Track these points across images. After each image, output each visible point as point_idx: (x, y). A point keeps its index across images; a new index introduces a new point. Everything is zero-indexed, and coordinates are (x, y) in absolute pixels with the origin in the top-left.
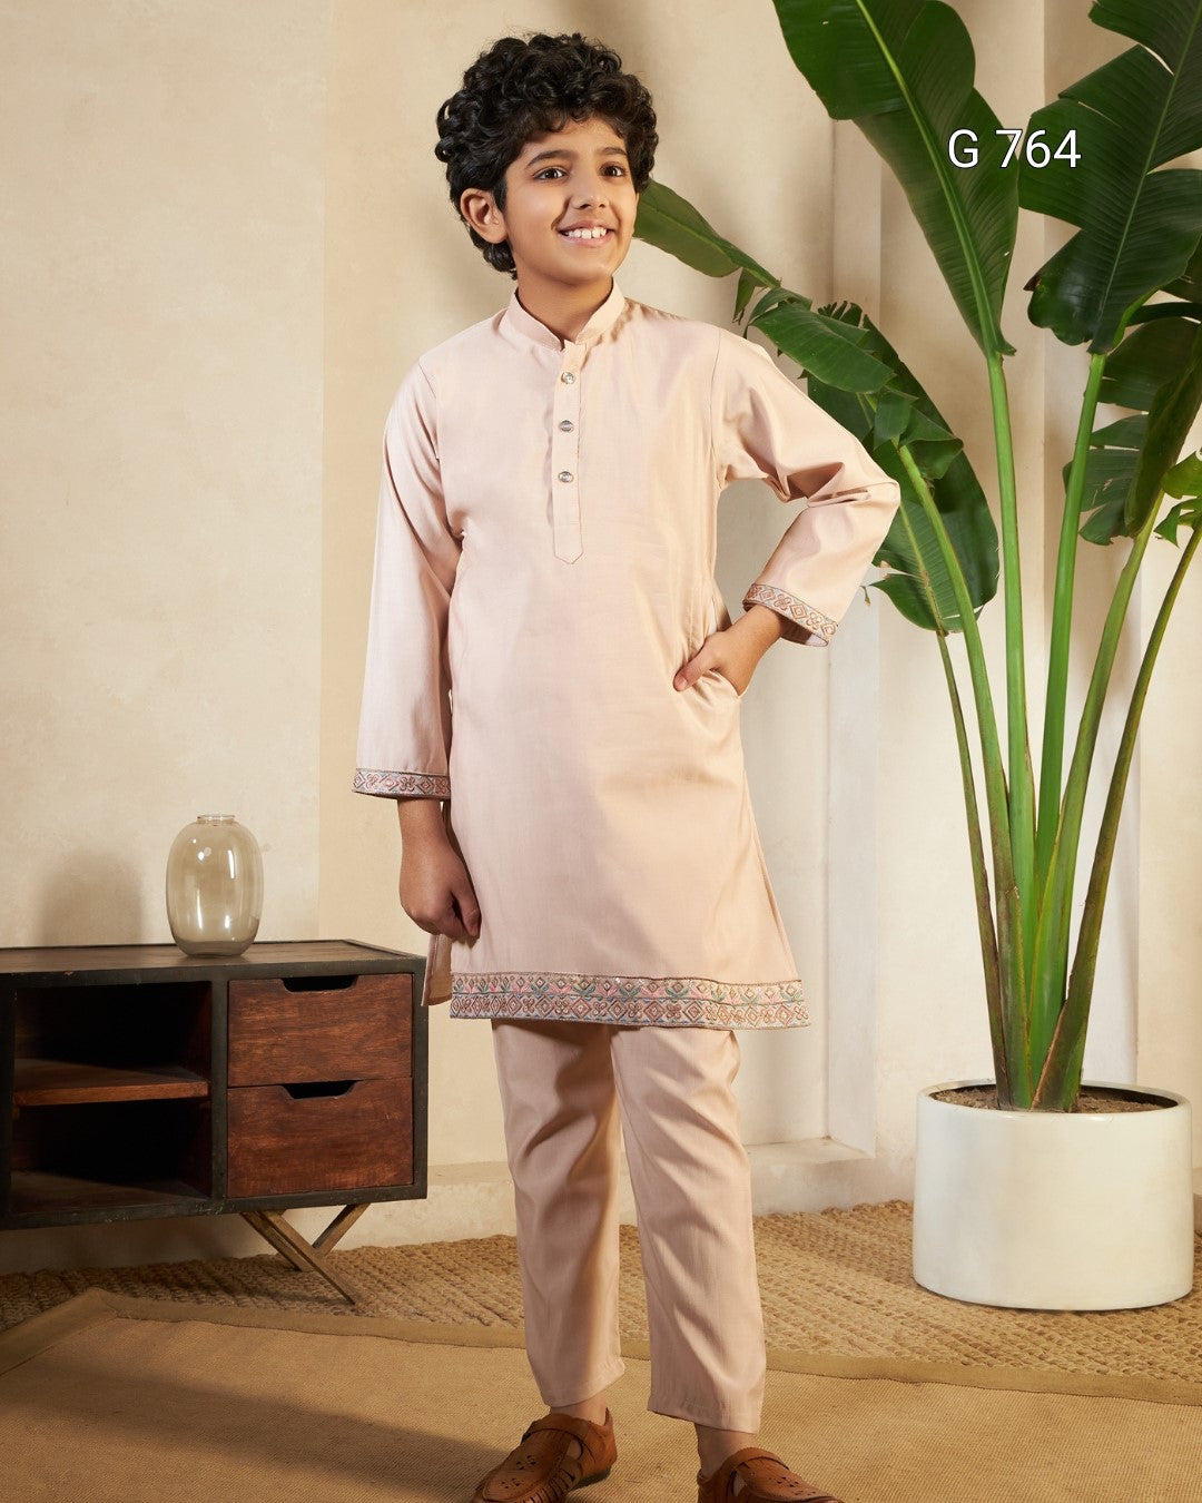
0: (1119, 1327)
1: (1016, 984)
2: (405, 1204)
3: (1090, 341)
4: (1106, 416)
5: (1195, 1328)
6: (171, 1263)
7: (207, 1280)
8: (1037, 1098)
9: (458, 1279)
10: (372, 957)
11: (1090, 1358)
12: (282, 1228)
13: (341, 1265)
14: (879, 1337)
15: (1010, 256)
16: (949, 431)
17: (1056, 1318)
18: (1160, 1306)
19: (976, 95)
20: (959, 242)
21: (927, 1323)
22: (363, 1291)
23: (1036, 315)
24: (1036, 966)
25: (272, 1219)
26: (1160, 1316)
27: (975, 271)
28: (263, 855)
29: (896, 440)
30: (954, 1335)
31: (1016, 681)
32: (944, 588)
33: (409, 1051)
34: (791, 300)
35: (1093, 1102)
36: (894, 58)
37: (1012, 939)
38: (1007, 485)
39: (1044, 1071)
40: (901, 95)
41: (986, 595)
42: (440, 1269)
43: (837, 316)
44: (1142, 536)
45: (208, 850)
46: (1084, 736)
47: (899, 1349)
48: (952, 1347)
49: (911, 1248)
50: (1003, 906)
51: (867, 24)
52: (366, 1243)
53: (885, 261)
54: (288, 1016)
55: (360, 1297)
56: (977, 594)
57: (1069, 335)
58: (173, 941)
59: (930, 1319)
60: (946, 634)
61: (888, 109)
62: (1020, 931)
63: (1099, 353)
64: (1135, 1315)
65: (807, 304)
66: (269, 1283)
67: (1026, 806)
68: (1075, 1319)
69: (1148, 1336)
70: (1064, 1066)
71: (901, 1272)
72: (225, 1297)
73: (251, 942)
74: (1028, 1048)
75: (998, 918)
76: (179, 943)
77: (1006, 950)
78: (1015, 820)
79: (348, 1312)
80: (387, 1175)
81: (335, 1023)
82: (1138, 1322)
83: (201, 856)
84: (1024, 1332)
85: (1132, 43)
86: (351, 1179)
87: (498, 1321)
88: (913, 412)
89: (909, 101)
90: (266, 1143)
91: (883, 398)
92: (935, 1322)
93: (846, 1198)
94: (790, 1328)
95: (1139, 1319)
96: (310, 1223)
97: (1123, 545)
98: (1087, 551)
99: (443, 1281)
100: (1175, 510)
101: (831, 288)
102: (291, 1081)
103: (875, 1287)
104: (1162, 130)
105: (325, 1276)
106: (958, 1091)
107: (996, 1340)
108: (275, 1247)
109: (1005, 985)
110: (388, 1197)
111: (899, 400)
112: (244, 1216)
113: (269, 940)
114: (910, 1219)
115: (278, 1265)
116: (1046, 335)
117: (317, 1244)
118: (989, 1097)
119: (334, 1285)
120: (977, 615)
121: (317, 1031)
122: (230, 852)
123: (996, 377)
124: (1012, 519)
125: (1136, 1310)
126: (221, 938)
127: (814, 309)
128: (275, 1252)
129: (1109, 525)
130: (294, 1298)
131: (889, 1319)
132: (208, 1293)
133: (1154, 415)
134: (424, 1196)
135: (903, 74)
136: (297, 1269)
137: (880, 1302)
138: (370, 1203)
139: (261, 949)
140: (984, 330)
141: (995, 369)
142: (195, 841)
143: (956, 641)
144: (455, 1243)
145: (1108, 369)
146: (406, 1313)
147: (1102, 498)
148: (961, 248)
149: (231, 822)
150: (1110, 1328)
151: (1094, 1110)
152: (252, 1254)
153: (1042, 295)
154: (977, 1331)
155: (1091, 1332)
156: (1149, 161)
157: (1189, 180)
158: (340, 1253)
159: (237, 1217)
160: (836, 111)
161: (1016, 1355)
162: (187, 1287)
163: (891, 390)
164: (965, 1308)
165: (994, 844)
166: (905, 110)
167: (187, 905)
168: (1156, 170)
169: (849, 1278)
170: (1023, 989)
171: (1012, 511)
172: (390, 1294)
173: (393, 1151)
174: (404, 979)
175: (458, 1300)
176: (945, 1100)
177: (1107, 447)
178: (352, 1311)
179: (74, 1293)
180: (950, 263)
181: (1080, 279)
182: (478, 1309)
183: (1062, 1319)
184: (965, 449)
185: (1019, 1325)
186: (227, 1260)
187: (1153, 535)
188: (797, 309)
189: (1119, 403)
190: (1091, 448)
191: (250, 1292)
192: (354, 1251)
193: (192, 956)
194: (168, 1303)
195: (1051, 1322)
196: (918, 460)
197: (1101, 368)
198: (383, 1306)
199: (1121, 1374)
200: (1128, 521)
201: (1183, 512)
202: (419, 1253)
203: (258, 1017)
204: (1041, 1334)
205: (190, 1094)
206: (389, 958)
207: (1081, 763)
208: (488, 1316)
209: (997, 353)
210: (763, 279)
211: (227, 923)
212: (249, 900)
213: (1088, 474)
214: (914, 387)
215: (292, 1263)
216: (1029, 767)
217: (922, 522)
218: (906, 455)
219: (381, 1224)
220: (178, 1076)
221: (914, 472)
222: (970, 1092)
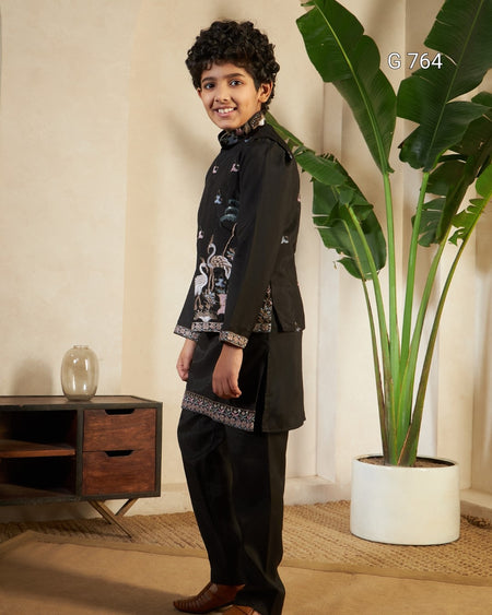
0: (431, 552)
1: (391, 417)
2: (153, 499)
3: (423, 168)
4: (428, 198)
6: (61, 520)
7: (74, 527)
8: (399, 461)
9: (173, 529)
10: (140, 402)
11: (420, 564)
12: (104, 508)
13: (127, 522)
14: (337, 555)
15: (393, 134)
16: (367, 201)
18: (447, 544)
19: (380, 72)
20: (373, 129)
21: (356, 549)
22: (136, 533)
23: (402, 158)
24: (399, 410)
25: (101, 504)
26: (447, 547)
27: (379, 141)
28: (99, 362)
29: (347, 205)
30: (367, 555)
31: (393, 299)
32: (366, 263)
33: (154, 439)
34: (308, 151)
35: (421, 463)
36: (349, 58)
37: (390, 400)
38: (390, 222)
39: (402, 451)
40: (351, 72)
41: (381, 266)
42: (165, 524)
43: (325, 158)
44: (443, 242)
45: (78, 359)
47: (345, 559)
48: (365, 559)
49: (349, 518)
50: (387, 387)
51: (339, 45)
52: (137, 514)
53: (344, 140)
54: (107, 424)
55: (133, 535)
56: (378, 266)
57: (415, 165)
58: (63, 395)
60: (365, 280)
61: (346, 78)
62: (393, 396)
63: (426, 173)
65: (314, 153)
66: (99, 529)
67: (396, 347)
70: (410, 449)
71: (345, 528)
72: (81, 534)
73: (94, 396)
74: (396, 442)
75: (385, 391)
76: (66, 395)
77: (388, 404)
78: (392, 353)
79: (128, 541)
80: (145, 487)
81: (125, 427)
83: (75, 361)
86: (130, 489)
87: (187, 545)
88: (354, 195)
89: (354, 75)
90: (97, 474)
91: (342, 188)
92: (359, 549)
93: (323, 499)
94: (302, 550)
95: (439, 549)
96: (115, 506)
97: (435, 247)
98: (421, 249)
99: (166, 529)
100: (456, 232)
102: (108, 450)
103: (335, 534)
104: (452, 87)
105: (120, 526)
106: (368, 458)
107: (383, 557)
108: (102, 515)
109: (387, 416)
110: (145, 496)
111: (348, 190)
112: (89, 503)
113: (101, 395)
114: (349, 508)
115: (103, 522)
116: (407, 164)
117: (117, 514)
118: (380, 461)
119: (123, 530)
120: (378, 273)
121: (118, 430)
122: (86, 360)
123: (386, 181)
124: (392, 237)
125: (438, 545)
126: (82, 394)
127: (316, 155)
129: (429, 240)
130: (108, 535)
131: (341, 547)
132: (75, 533)
133: (448, 197)
134: (159, 496)
135: (352, 64)
136: (110, 524)
137: (337, 540)
138: (136, 498)
139: (98, 398)
140: (382, 163)
141: (386, 178)
142: (72, 355)
143: (370, 284)
144: (172, 514)
145: (430, 179)
146: (151, 542)
147: (427, 229)
148: (373, 132)
149: (87, 348)
150: (427, 553)
151: (421, 466)
152: (93, 517)
153: (405, 150)
154: (376, 552)
156: (447, 98)
157: (463, 105)
158: (127, 517)
159: (87, 503)
160: (326, 79)
162: (67, 530)
163: (345, 186)
164: (371, 543)
165: (384, 362)
166: (352, 78)
167: (69, 381)
168: (449, 102)
169: (325, 531)
170: (394, 419)
171: (392, 234)
172: (146, 534)
173: (147, 478)
174: (153, 411)
175: (172, 537)
176: (363, 462)
177: (428, 210)
178: (130, 541)
179: (22, 532)
180: (369, 138)
181: (420, 143)
182: (180, 541)
183: (408, 548)
184: (374, 210)
186: (83, 519)
187: (447, 242)
188: (310, 154)
189: (434, 193)
190: (423, 210)
191: (91, 532)
192: (132, 517)
193: (71, 400)
194: (58, 536)
195: (405, 550)
196: (356, 213)
197: (427, 179)
198: (142, 539)
199: (433, 571)
200: (437, 237)
201: (459, 233)
202: (158, 518)
203: (96, 424)
204: (401, 554)
205: (68, 454)
206: (147, 402)
207: (418, 331)
208: (183, 543)
209: (387, 172)
210: (296, 142)
211: (85, 388)
212: (93, 378)
213: (421, 220)
214: (354, 186)
215: (108, 521)
216: (397, 331)
217: (357, 237)
218: (351, 211)
219: (143, 507)
220: (64, 447)
221: (354, 218)
222: (372, 459)
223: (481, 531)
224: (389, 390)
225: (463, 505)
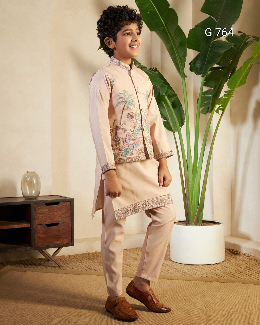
0: (210, 268)
1: (189, 201)
2: (70, 247)
3: (202, 74)
4: (205, 89)
5: (225, 267)
6: (24, 260)
7: (31, 263)
8: (194, 223)
9: (81, 262)
10: (62, 198)
11: (205, 274)
12: (46, 253)
13: (57, 259)
14: (164, 271)
15: (186, 58)
16: (175, 92)
17: (198, 266)
18: (218, 263)
19: (179, 27)
20: (176, 55)
21: (173, 268)
22: (62, 265)
23: (191, 69)
24: (193, 197)
25: (44, 251)
26: (218, 265)
27: (179, 60)
28: (40, 178)
29: (164, 94)
30: (179, 270)
31: (188, 141)
32: (174, 123)
33: (70, 217)
34: (143, 67)
35: (205, 223)
36: (162, 19)
37: (188, 192)
38: (186, 103)
39: (195, 218)
40: (164, 26)
41: (182, 124)
42: (77, 260)
43: (152, 70)
44: (212, 112)
45: (29, 178)
46: (202, 152)
47: (168, 273)
48: (178, 272)
49: (170, 253)
50: (187, 186)
51: (157, 12)
52: (62, 255)
53: (162, 59)
54: (46, 211)
55: (61, 266)
56: (180, 125)
57: (198, 73)
58: (23, 196)
59: (174, 267)
60: (175, 132)
61: (161, 29)
62: (190, 190)
63: (204, 77)
64: (213, 265)
65: (146, 68)
66: (43, 263)
67: (191, 165)
68: (202, 266)
69: (216, 269)
70: (199, 217)
71: (168, 258)
72: (34, 266)
73: (38, 196)
74: (192, 213)
75: (186, 188)
76: (24, 196)
77: (187, 194)
78: (189, 169)
79: (59, 269)
80: (66, 241)
81: (55, 212)
82: (214, 267)
83: (28, 179)
84: (192, 269)
85: (209, 16)
86: (59, 242)
87: (89, 270)
88: (167, 89)
89: (166, 28)
90: (42, 236)
91: (161, 86)
92: (175, 268)
96: (51, 251)
97: (209, 114)
98: (202, 115)
99: (78, 262)
100: (219, 107)
101: (151, 64)
102: (47, 223)
104: (215, 33)
105: (54, 261)
106: (178, 222)
107: (186, 271)
108: (44, 256)
109: (187, 201)
110: (67, 246)
111: (164, 87)
112: (38, 250)
113: (42, 195)
114: (170, 247)
115: (45, 260)
116: (193, 73)
117: (52, 256)
118: (185, 223)
119: (56, 263)
120: (181, 128)
121: (52, 213)
122: (34, 178)
123: (184, 82)
124: (187, 110)
126: (33, 196)
127: (148, 69)
128: (44, 257)
129: (206, 111)
130: (48, 266)
131: (166, 267)
132: (31, 266)
133: (214, 89)
134: (74, 245)
135: (164, 22)
136: (49, 260)
137: (164, 264)
138: (63, 247)
139: (41, 197)
140: (181, 73)
141: (183, 80)
142: (27, 176)
143: (177, 134)
144: (80, 254)
145: (205, 80)
146: (70, 269)
147: (205, 105)
148: (176, 56)
149: (34, 172)
150: (208, 268)
151: (205, 225)
152: (40, 257)
153: (192, 66)
154: (183, 269)
155: (205, 269)
156: (213, 39)
157: (221, 43)
158: (57, 257)
159: (37, 251)
160: (151, 30)
161: (190, 274)
162: (27, 264)
163: (163, 85)
164: (180, 265)
165: (185, 173)
166: (165, 29)
167: (25, 189)
168: (214, 41)
170: (191, 202)
171: (187, 108)
172: (67, 265)
173: (67, 237)
174: (69, 203)
175: (81, 266)
176: (176, 224)
177: (205, 95)
178: (60, 268)
179: (4, 266)
180: (174, 59)
181: (200, 62)
182: (85, 267)
184: (178, 96)
185: (191, 268)
186: (35, 259)
187: (215, 112)
188: (144, 69)
189: (208, 86)
190: (202, 95)
191: (40, 265)
192: (60, 256)
193: (27, 199)
194: (23, 268)
195: (197, 267)
196: (168, 98)
197: (204, 80)
198: (66, 267)
199: (211, 277)
200: (210, 110)
201: (220, 108)
202: (73, 256)
203: (40, 211)
204: (195, 269)
205: (27, 226)
206: (66, 199)
207: (202, 157)
208: (87, 269)
209: (184, 77)
210: (137, 63)
211: (34, 192)
212: (37, 188)
213: (202, 100)
214: (168, 84)
215: (48, 259)
216: (191, 158)
217: (169, 110)
218: (166, 97)
219: (65, 251)
220: (24, 223)
221: (168, 101)
222: (181, 222)
223: (235, 256)
224: (188, 187)
225: (226, 243)
